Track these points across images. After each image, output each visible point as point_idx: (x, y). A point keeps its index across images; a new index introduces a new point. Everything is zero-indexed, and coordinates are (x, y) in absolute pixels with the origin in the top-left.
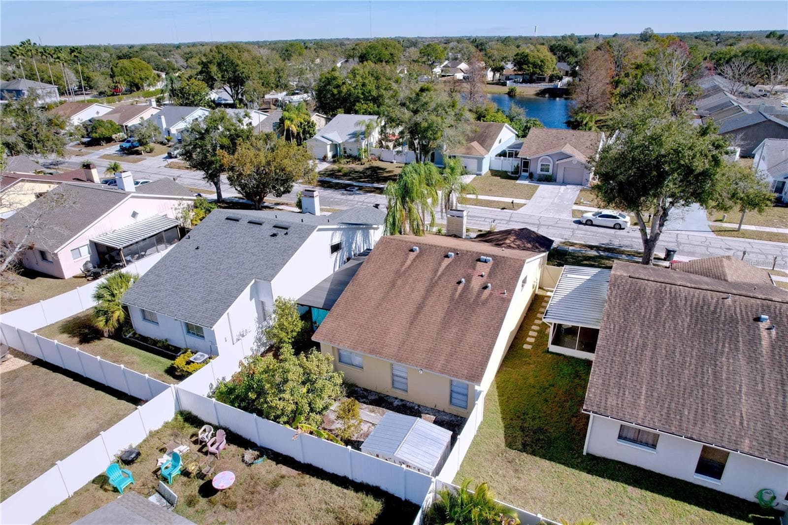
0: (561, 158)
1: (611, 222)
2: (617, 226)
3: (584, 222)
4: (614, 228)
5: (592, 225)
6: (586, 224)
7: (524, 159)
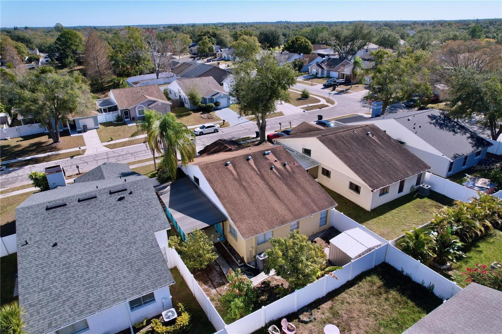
0: (150, 103)
1: (212, 130)
2: (216, 131)
3: (199, 134)
4: (214, 132)
5: (203, 134)
6: (200, 135)
7: (124, 110)
